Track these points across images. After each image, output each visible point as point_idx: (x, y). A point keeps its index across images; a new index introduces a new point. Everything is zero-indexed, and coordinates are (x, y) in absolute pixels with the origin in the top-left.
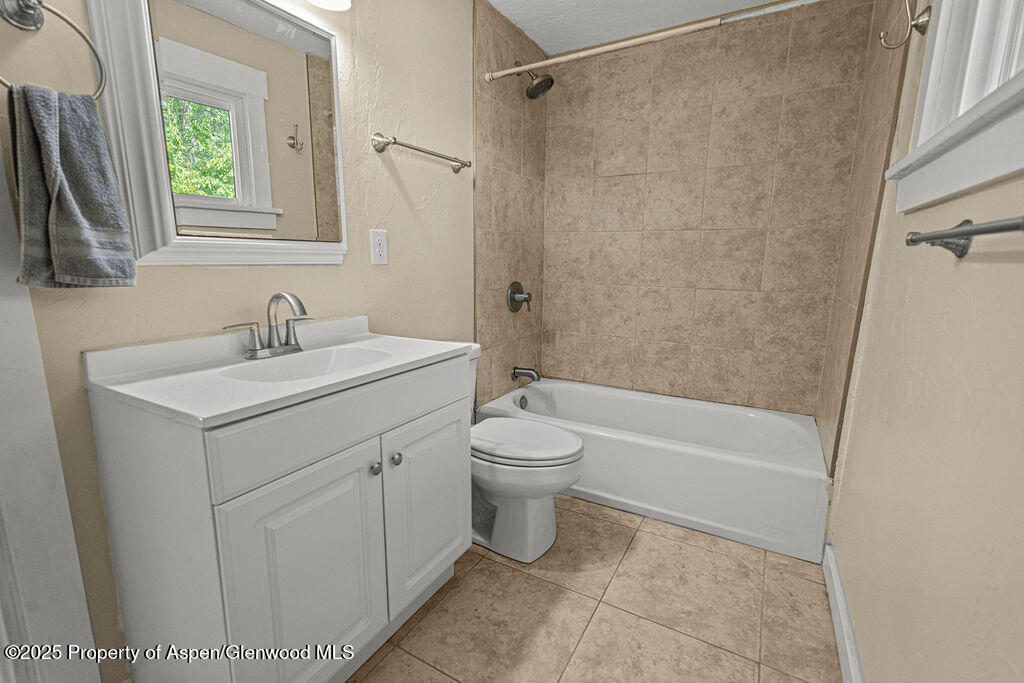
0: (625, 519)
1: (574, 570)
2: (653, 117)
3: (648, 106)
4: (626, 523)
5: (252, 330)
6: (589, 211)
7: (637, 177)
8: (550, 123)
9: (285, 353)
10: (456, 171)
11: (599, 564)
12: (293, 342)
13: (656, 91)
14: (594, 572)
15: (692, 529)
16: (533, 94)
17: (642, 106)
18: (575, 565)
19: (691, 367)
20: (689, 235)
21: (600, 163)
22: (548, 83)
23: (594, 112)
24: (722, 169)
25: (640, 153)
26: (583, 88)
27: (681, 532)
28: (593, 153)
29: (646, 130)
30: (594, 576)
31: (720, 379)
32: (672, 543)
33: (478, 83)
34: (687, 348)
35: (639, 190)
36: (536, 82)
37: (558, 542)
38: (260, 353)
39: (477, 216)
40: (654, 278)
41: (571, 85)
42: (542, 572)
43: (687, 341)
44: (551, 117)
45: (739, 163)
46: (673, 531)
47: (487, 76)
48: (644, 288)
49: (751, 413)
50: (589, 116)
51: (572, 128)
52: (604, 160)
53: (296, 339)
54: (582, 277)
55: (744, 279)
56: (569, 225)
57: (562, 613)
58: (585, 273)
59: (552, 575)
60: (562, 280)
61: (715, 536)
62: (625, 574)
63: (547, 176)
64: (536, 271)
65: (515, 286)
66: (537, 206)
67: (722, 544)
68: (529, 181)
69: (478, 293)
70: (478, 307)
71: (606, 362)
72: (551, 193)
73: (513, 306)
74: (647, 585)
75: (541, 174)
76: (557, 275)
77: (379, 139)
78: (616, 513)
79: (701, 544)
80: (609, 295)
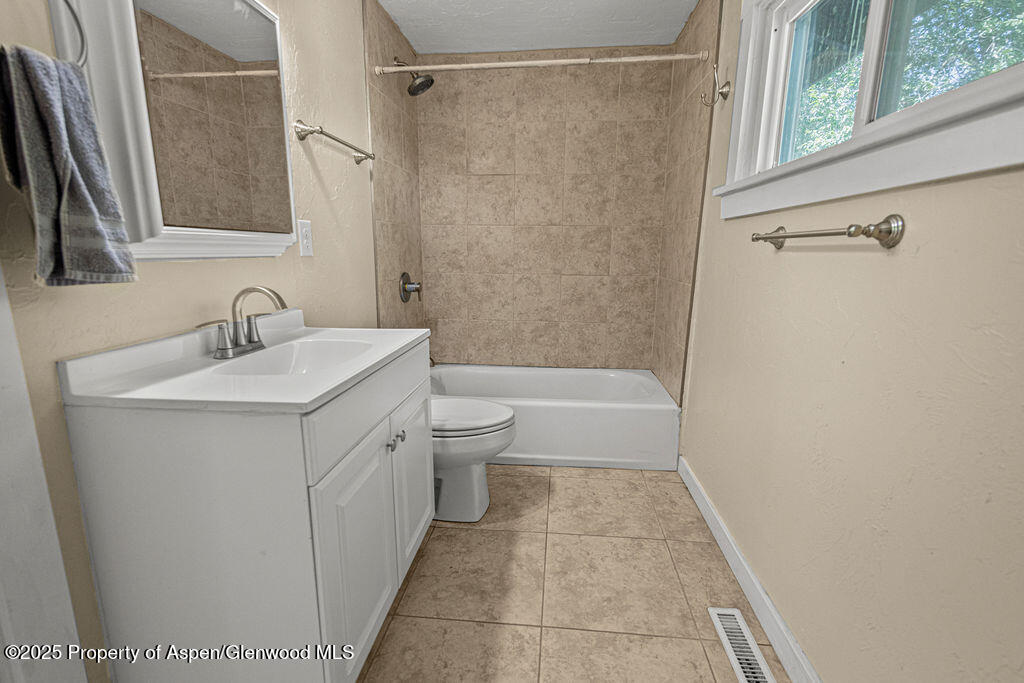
0: (538, 471)
1: (517, 517)
2: (519, 125)
3: (514, 115)
4: (540, 474)
5: (220, 328)
6: (465, 206)
7: (507, 177)
8: (421, 119)
9: (254, 350)
10: (358, 162)
11: (533, 508)
12: (256, 339)
13: (519, 103)
14: (533, 514)
15: (589, 468)
16: (414, 91)
17: (509, 113)
18: (515, 513)
19: (560, 341)
20: (554, 230)
21: (473, 162)
22: (429, 82)
23: (465, 114)
24: (575, 177)
25: (508, 157)
26: (452, 91)
27: (581, 471)
28: (465, 152)
29: (513, 136)
30: (533, 517)
31: (582, 348)
32: (579, 480)
33: (370, 76)
34: (557, 325)
35: (509, 189)
36: (418, 81)
38: (230, 352)
39: (376, 208)
40: (526, 267)
41: (440, 85)
42: (490, 526)
43: (556, 319)
44: (422, 113)
46: (575, 472)
47: (378, 70)
48: (518, 276)
49: (612, 374)
50: (460, 117)
51: (445, 127)
52: (477, 160)
53: (258, 336)
54: (461, 267)
55: (597, 266)
56: (446, 218)
57: (522, 549)
58: (463, 263)
59: (500, 525)
60: (441, 270)
61: (605, 468)
62: (555, 510)
63: (421, 170)
64: (417, 262)
65: (405, 277)
66: (415, 199)
67: (613, 472)
68: (408, 174)
69: (379, 283)
70: (380, 299)
71: (488, 343)
72: (427, 186)
73: (405, 296)
74: (575, 513)
75: (416, 168)
76: (437, 266)
77: (302, 126)
78: (527, 469)
79: (599, 476)
80: (487, 283)
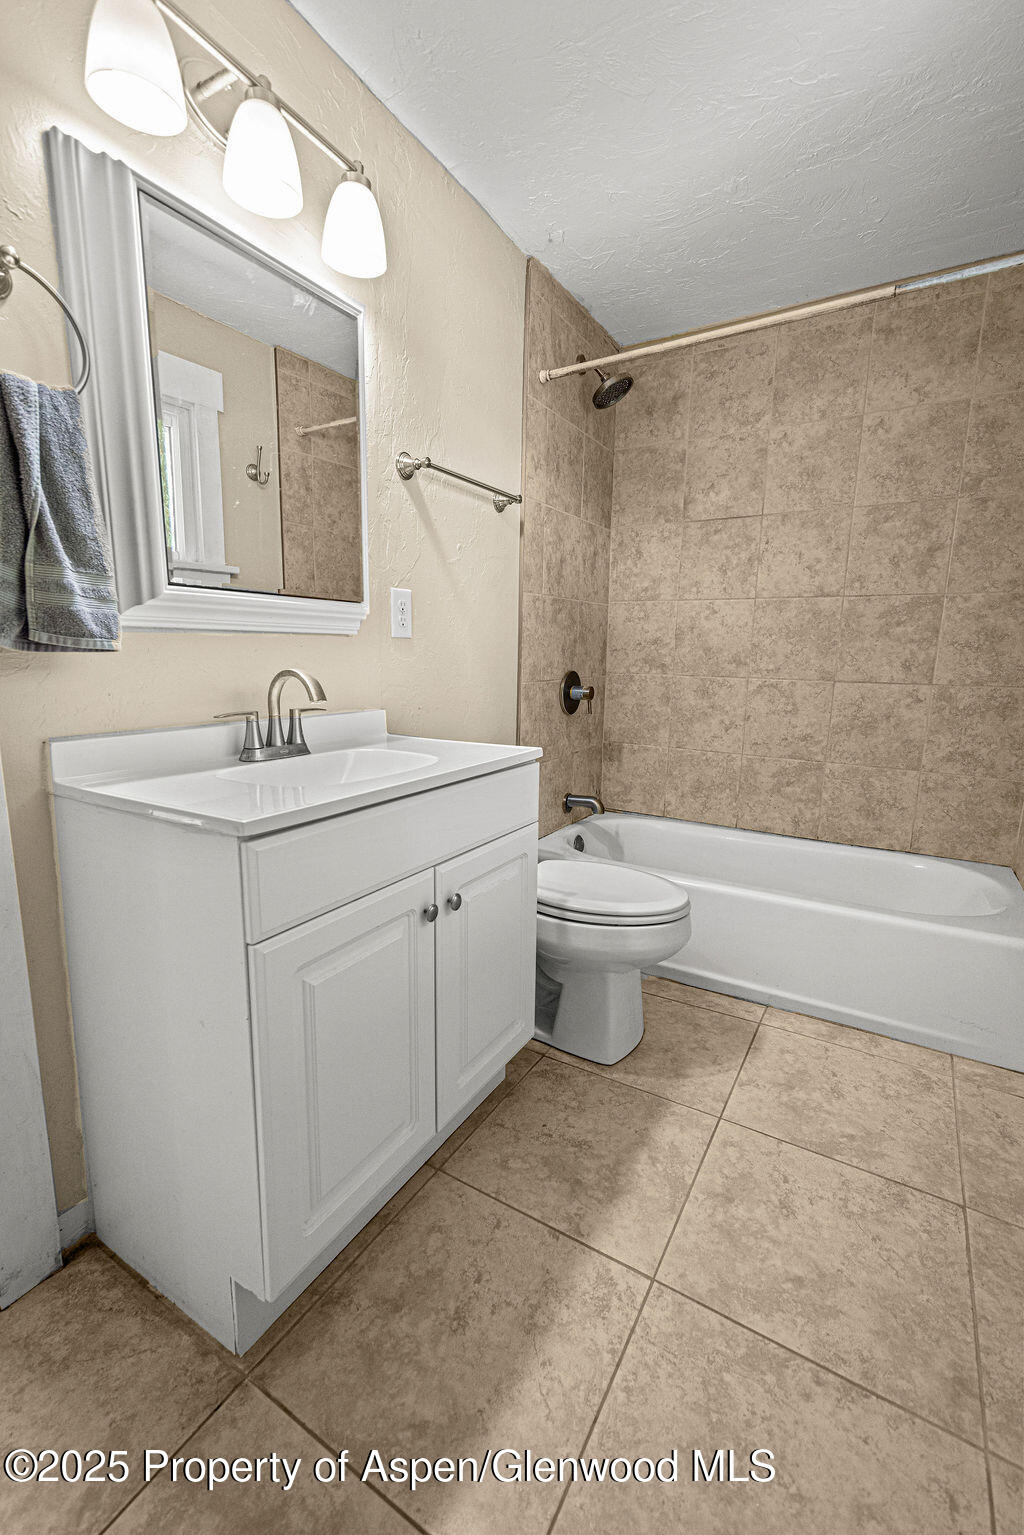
0: (740, 1009)
1: (678, 1075)
2: (775, 434)
3: (767, 418)
4: (742, 1014)
5: (248, 722)
6: (676, 570)
7: (748, 520)
8: (620, 444)
9: (290, 754)
10: (500, 509)
11: (711, 1069)
12: (299, 741)
13: (779, 397)
14: (706, 1079)
15: (841, 1025)
16: (601, 400)
17: (758, 417)
18: (677, 1069)
19: (825, 796)
20: (825, 603)
21: (693, 501)
22: (625, 385)
23: (686, 427)
24: (876, 508)
25: (754, 486)
26: (670, 394)
27: (823, 1028)
28: (684, 487)
29: (763, 452)
30: (703, 1085)
31: (869, 813)
32: (814, 1042)
33: (529, 382)
34: (820, 768)
35: (749, 540)
36: (608, 384)
37: (647, 1038)
38: (258, 755)
39: (525, 575)
40: (771, 667)
41: (652, 388)
42: (631, 1078)
43: (820, 757)
44: (622, 435)
45: (902, 499)
46: (811, 1026)
47: (543, 375)
48: (756, 682)
49: (918, 864)
50: (678, 434)
51: (653, 451)
52: (700, 497)
53: (302, 736)
54: (664, 665)
55: (907, 667)
56: (646, 590)
57: (668, 1133)
58: (668, 660)
59: (645, 1082)
60: (634, 670)
61: (874, 1034)
62: (750, 1082)
63: (614, 520)
64: (597, 656)
65: (572, 679)
66: (600, 563)
67: (887, 1045)
68: (591, 527)
69: (523, 684)
70: (523, 705)
71: (697, 788)
72: (620, 544)
73: (571, 705)
74: (785, 1098)
75: (606, 518)
76: (627, 663)
77: (406, 460)
78: (725, 1001)
79: (856, 1044)
80: (704, 692)
